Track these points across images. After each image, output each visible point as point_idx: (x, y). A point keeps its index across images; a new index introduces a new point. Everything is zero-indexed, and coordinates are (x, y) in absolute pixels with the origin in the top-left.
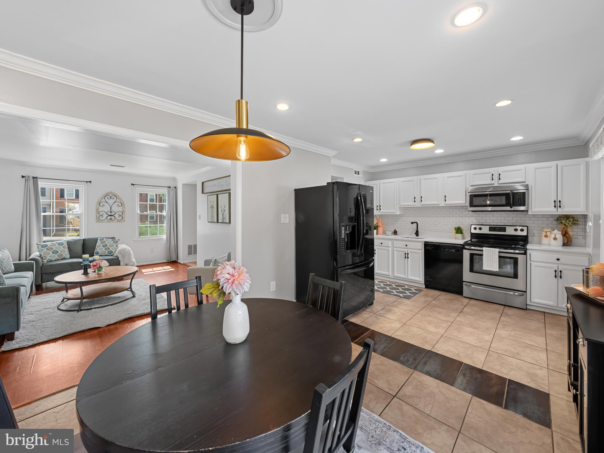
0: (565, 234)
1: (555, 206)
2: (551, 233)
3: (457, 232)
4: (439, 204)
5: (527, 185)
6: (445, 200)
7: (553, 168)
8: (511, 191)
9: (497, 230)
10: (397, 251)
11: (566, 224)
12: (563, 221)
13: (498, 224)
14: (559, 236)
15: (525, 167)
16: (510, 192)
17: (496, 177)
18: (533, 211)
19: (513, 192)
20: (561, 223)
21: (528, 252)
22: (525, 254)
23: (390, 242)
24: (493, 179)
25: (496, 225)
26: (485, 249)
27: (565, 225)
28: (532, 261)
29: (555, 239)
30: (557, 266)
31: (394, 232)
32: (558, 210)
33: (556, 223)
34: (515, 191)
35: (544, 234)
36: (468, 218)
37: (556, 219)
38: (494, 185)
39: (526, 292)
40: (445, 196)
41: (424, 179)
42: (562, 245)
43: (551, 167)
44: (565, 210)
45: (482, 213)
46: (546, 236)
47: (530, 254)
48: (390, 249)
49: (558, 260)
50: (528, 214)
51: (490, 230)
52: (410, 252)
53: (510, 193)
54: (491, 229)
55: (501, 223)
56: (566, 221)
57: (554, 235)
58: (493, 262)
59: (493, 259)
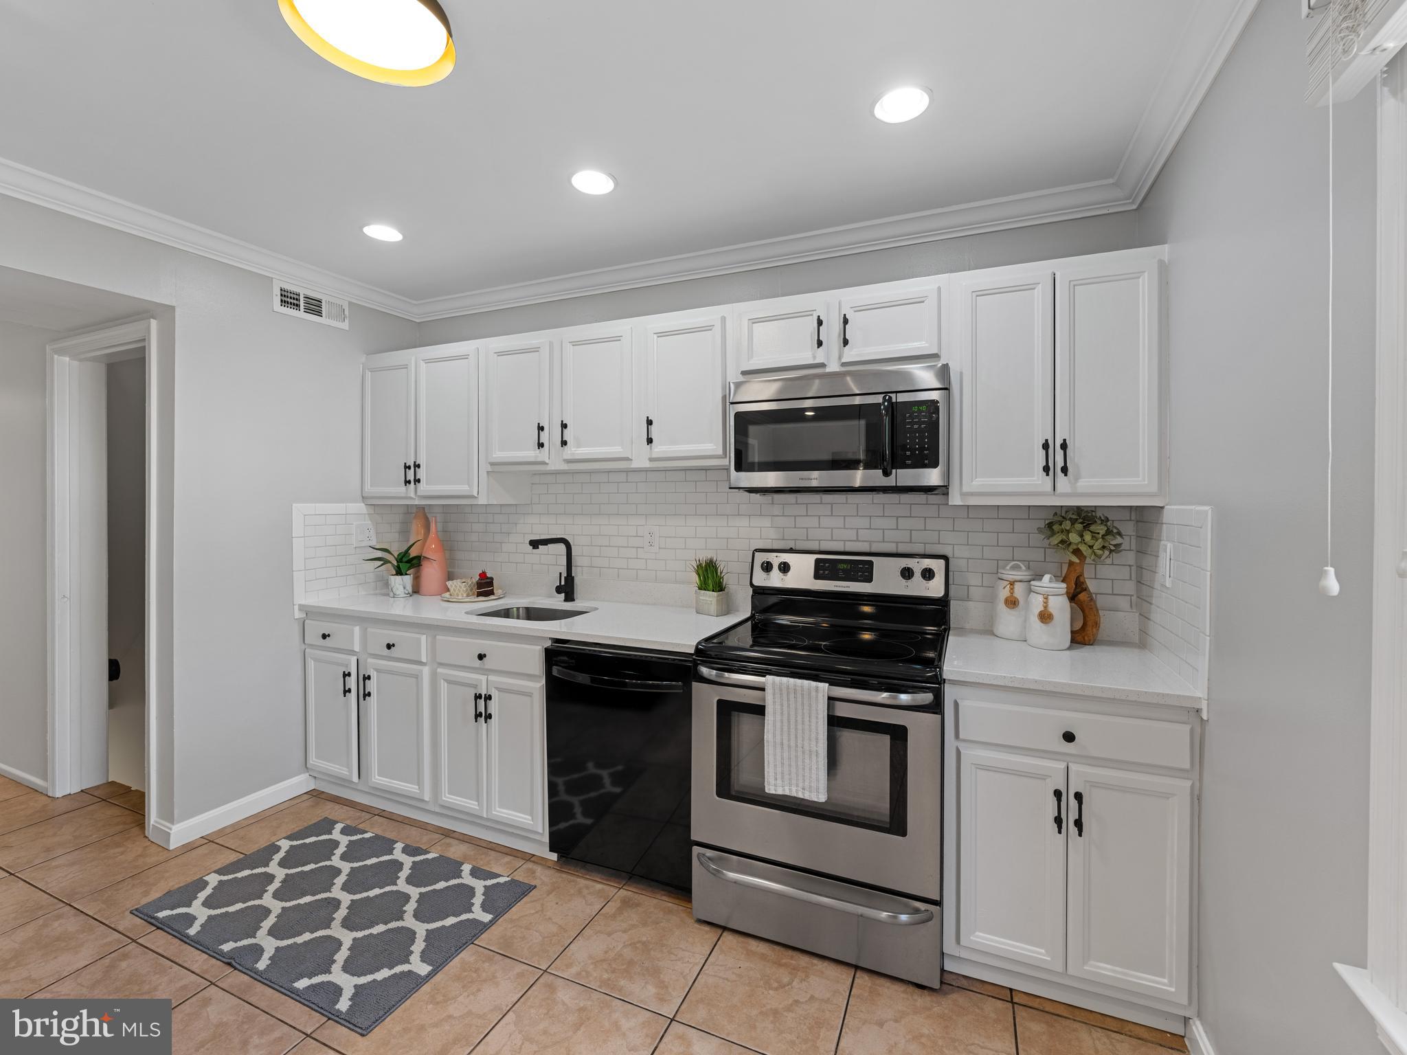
0: (1077, 593)
1: (1046, 469)
2: (1030, 591)
3: (703, 587)
4: (628, 459)
5: (945, 368)
6: (650, 441)
7: (1038, 292)
8: (884, 398)
9: (841, 574)
10: (449, 682)
11: (1083, 548)
12: (1074, 538)
13: (850, 547)
14: (1060, 606)
15: (939, 288)
16: (881, 401)
17: (831, 333)
18: (965, 489)
19: (894, 400)
20: (1065, 543)
21: (950, 693)
22: (936, 707)
23: (423, 638)
24: (820, 344)
25: (842, 549)
26: (774, 682)
27: (1077, 552)
28: (964, 741)
29: (1045, 617)
30: (1063, 766)
31: (479, 585)
32: (1058, 485)
33: (1047, 542)
34: (902, 398)
35: (1004, 593)
36: (744, 522)
37: (1042, 524)
38: (828, 370)
39: (938, 903)
40: (650, 422)
41: (575, 344)
42: (1068, 643)
43: (1030, 287)
44: (1085, 484)
45: (793, 501)
46: (1012, 603)
47: (956, 704)
48: (426, 671)
49: (1069, 737)
50: (947, 504)
51: (817, 576)
52: (496, 688)
53: (879, 404)
54: (823, 570)
55: (857, 540)
56: (1082, 536)
57: (1040, 599)
58: (803, 752)
59: (803, 740)
